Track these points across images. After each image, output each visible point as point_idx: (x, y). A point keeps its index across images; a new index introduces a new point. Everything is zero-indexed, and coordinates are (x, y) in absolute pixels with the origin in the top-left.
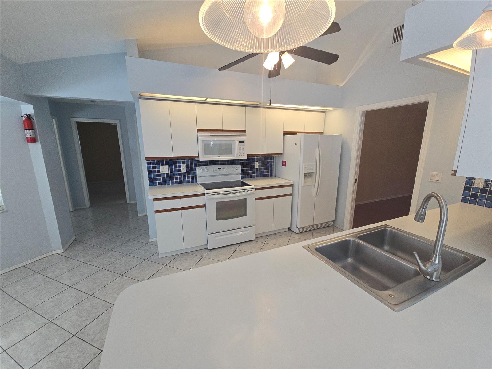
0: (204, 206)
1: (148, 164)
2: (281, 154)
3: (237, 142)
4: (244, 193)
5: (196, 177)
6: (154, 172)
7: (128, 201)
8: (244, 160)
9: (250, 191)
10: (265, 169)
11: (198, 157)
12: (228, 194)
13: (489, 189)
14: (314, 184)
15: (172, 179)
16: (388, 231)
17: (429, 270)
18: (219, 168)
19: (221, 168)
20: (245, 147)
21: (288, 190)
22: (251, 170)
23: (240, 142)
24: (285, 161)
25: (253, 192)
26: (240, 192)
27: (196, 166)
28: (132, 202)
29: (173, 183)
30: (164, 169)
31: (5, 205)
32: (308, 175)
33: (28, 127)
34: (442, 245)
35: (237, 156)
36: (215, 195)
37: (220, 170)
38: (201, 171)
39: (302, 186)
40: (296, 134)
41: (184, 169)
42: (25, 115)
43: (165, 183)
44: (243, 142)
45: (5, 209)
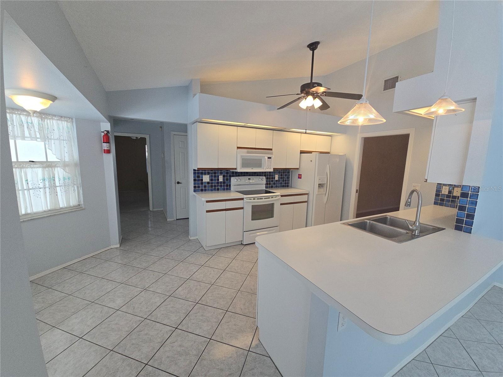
0: (242, 208)
1: (194, 173)
2: (298, 169)
3: (266, 158)
4: (272, 199)
5: (230, 185)
6: (199, 180)
7: (151, 209)
8: (270, 172)
9: (277, 197)
10: (283, 181)
11: (236, 169)
12: (261, 199)
13: (452, 195)
14: (325, 193)
15: (212, 186)
16: (389, 218)
17: (414, 228)
18: (249, 179)
19: (250, 179)
20: (272, 162)
21: (304, 198)
22: (272, 181)
23: (269, 158)
24: (301, 175)
25: (280, 198)
26: (269, 198)
27: (230, 176)
28: (154, 210)
29: (212, 190)
30: (206, 178)
31: (84, 204)
32: (321, 186)
33: (106, 141)
34: (420, 223)
35: (265, 169)
36: (251, 199)
37: (249, 181)
38: (236, 180)
39: (317, 194)
40: (312, 153)
41: (221, 179)
42: (105, 132)
43: (205, 190)
44: (270, 158)
45: (84, 207)
